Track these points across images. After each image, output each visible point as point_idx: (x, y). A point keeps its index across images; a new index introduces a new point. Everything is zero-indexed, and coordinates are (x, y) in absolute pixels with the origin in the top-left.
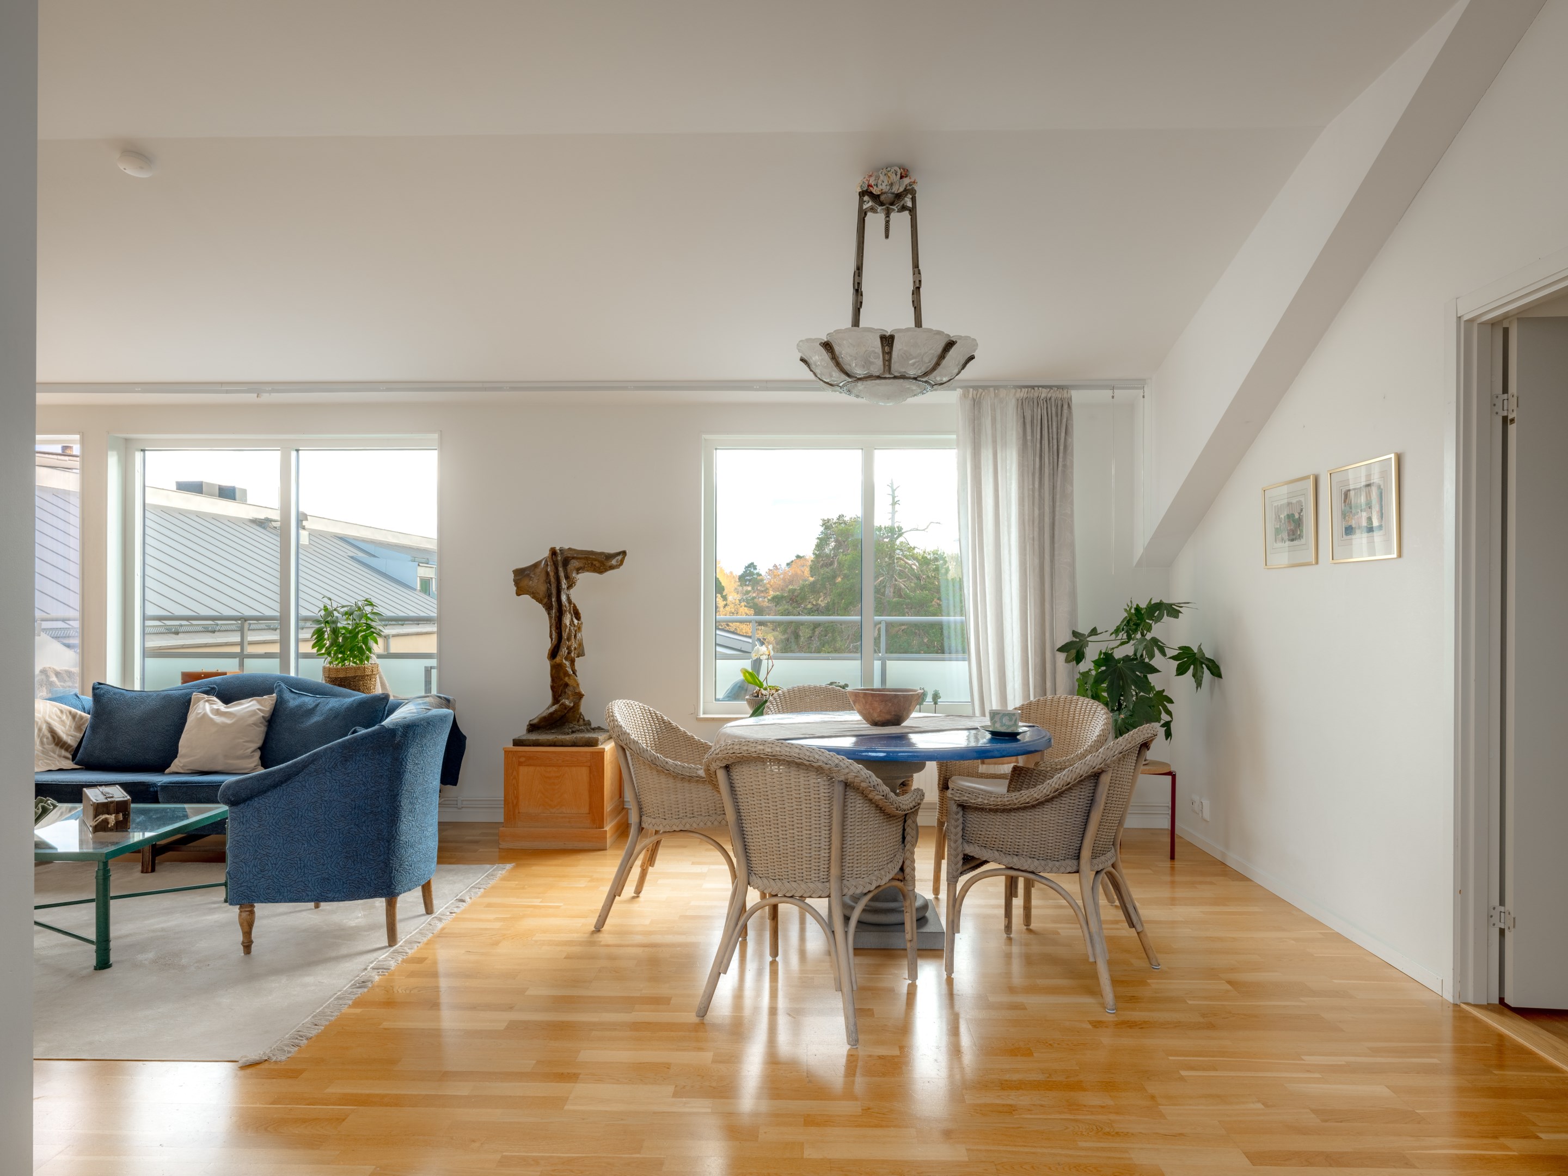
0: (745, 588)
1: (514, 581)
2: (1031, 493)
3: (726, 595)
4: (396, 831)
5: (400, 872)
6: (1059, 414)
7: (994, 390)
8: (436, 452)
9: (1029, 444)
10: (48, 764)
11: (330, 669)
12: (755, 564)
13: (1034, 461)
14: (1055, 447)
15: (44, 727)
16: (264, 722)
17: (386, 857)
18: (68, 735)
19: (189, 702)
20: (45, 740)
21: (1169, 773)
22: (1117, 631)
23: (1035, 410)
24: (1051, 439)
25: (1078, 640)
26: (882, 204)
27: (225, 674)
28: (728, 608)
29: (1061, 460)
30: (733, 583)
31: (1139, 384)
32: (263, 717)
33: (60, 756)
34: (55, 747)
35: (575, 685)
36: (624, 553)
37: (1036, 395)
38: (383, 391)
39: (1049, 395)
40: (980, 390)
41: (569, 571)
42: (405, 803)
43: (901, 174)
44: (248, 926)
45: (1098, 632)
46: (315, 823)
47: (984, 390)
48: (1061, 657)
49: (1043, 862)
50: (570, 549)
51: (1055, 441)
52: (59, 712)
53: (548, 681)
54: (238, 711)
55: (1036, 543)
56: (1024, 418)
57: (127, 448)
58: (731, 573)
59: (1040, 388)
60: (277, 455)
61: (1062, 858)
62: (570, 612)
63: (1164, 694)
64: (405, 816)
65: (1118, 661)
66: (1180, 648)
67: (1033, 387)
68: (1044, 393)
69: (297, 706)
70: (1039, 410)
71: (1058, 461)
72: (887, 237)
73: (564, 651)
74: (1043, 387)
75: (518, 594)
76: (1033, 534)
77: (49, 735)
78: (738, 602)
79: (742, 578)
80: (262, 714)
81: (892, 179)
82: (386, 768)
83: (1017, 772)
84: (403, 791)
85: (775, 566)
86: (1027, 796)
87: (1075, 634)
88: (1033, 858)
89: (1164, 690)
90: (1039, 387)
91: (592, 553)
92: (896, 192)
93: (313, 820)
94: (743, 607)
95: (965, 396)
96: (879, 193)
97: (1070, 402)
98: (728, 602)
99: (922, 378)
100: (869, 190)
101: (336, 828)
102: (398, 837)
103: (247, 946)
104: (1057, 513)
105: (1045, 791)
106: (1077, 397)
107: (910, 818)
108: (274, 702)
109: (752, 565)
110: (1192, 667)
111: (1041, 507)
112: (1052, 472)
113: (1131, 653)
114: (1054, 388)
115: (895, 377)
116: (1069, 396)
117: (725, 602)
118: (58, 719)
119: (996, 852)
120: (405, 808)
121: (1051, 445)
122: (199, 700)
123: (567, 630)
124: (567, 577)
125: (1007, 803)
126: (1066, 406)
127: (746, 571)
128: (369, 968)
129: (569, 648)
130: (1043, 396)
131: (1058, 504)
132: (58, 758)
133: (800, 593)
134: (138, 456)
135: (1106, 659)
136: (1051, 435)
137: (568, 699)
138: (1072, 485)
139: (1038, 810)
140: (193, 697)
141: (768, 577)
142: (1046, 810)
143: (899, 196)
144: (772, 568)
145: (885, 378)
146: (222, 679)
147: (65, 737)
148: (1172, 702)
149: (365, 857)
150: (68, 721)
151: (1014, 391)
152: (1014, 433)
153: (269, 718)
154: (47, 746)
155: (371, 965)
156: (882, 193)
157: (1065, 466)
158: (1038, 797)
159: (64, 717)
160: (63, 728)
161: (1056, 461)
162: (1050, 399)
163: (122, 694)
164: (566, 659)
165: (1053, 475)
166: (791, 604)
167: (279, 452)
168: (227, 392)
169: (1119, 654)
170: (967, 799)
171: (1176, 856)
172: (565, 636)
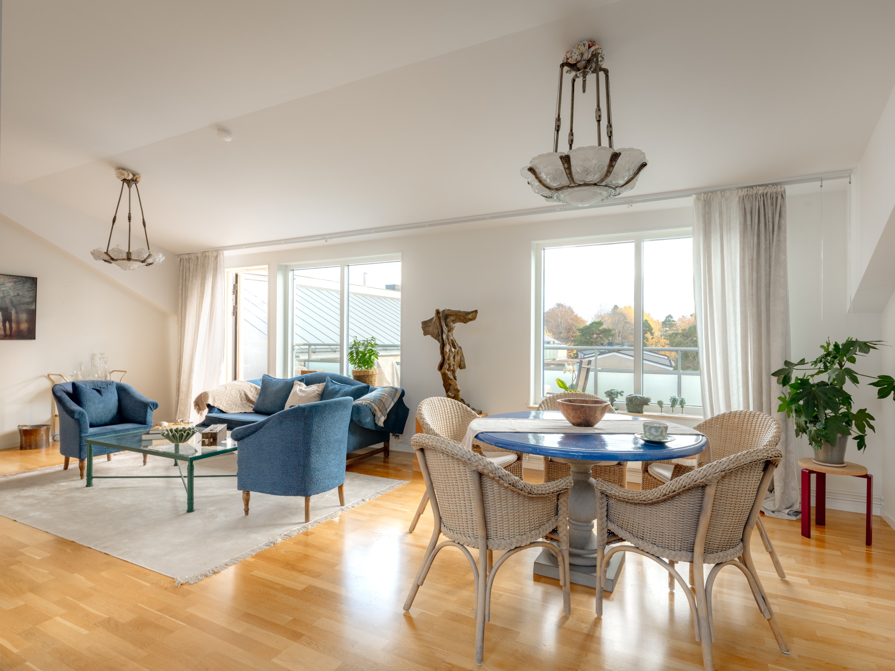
0: (665, 328)
1: (422, 328)
2: (750, 262)
3: (653, 333)
4: (308, 462)
5: (310, 484)
6: (774, 203)
7: (721, 193)
8: (400, 264)
9: (749, 227)
10: (242, 409)
11: (356, 372)
12: (672, 315)
13: (753, 239)
14: (771, 228)
15: (243, 393)
16: (319, 396)
17: (302, 475)
18: (253, 397)
19: (293, 385)
20: (243, 399)
21: (866, 476)
22: (815, 363)
23: (754, 203)
24: (767, 222)
25: (787, 368)
26: (578, 70)
27: (316, 372)
28: (654, 340)
29: (775, 237)
30: (658, 326)
31: (847, 174)
32: (318, 394)
33: (249, 406)
34: (247, 402)
35: (454, 385)
36: (476, 312)
37: (755, 192)
38: (374, 233)
39: (766, 191)
40: (710, 194)
41: (448, 322)
42: (313, 447)
43: (589, 45)
44: (247, 502)
45: (806, 362)
46: (269, 454)
47: (712, 193)
48: (774, 379)
49: (661, 549)
50: (448, 310)
51: (771, 224)
52: (250, 387)
53: (442, 382)
54: (308, 390)
55: (755, 297)
56: (745, 209)
57: (285, 269)
58: (658, 320)
59: (758, 187)
60: (339, 269)
61: (678, 549)
62: (449, 345)
63: (866, 412)
64: (313, 454)
65: (813, 386)
66: (880, 377)
67: (752, 187)
68: (761, 190)
69: (332, 389)
70: (757, 203)
71: (773, 237)
72: (584, 91)
73: (446, 366)
74: (760, 186)
75: (425, 335)
76: (752, 290)
77: (245, 397)
78: (660, 336)
79: (664, 324)
80: (317, 392)
81: (581, 50)
82: (301, 428)
83: (678, 469)
84: (312, 441)
85: (683, 316)
86: (644, 495)
87: (787, 363)
88: (654, 544)
89: (866, 409)
90: (756, 186)
91: (459, 312)
92: (587, 59)
93: (268, 452)
94: (663, 339)
95: (698, 199)
96: (575, 62)
97: (783, 194)
98: (654, 336)
99: (601, 183)
100: (568, 62)
101: (278, 457)
102: (309, 465)
103: (247, 511)
104: (772, 275)
105: (656, 494)
106: (790, 190)
107: (561, 498)
108: (324, 386)
109: (670, 316)
110: (893, 392)
111: (758, 272)
112: (768, 246)
113: (826, 380)
114: (769, 186)
115: (580, 185)
116: (783, 189)
117: (652, 336)
118: (249, 390)
119: (628, 533)
120: (313, 450)
121: (768, 226)
122: (296, 384)
123: (448, 355)
124: (447, 326)
125: (630, 498)
126: (780, 197)
127: (667, 319)
128: (283, 534)
129: (449, 364)
130: (760, 192)
131: (772, 269)
132: (248, 407)
133: (689, 332)
134: (291, 274)
135: (803, 383)
136: (767, 220)
137: (451, 392)
138: (785, 254)
139: (656, 507)
140: (295, 382)
141: (679, 322)
142: (662, 508)
143: (589, 61)
144: (681, 318)
145: (573, 187)
146: (311, 375)
147: (251, 397)
148: (874, 419)
149: (292, 473)
150: (254, 391)
151: (737, 191)
152: (738, 221)
153: (322, 394)
154: (244, 402)
155: (285, 533)
156: (577, 62)
157: (779, 241)
158: (651, 498)
159: (252, 389)
160: (251, 394)
161: (771, 238)
162: (767, 194)
163: (272, 380)
164: (448, 370)
165: (769, 249)
166: (683, 338)
167: (340, 267)
168: (314, 240)
169: (813, 381)
170: (605, 489)
171: (873, 543)
172: (446, 358)
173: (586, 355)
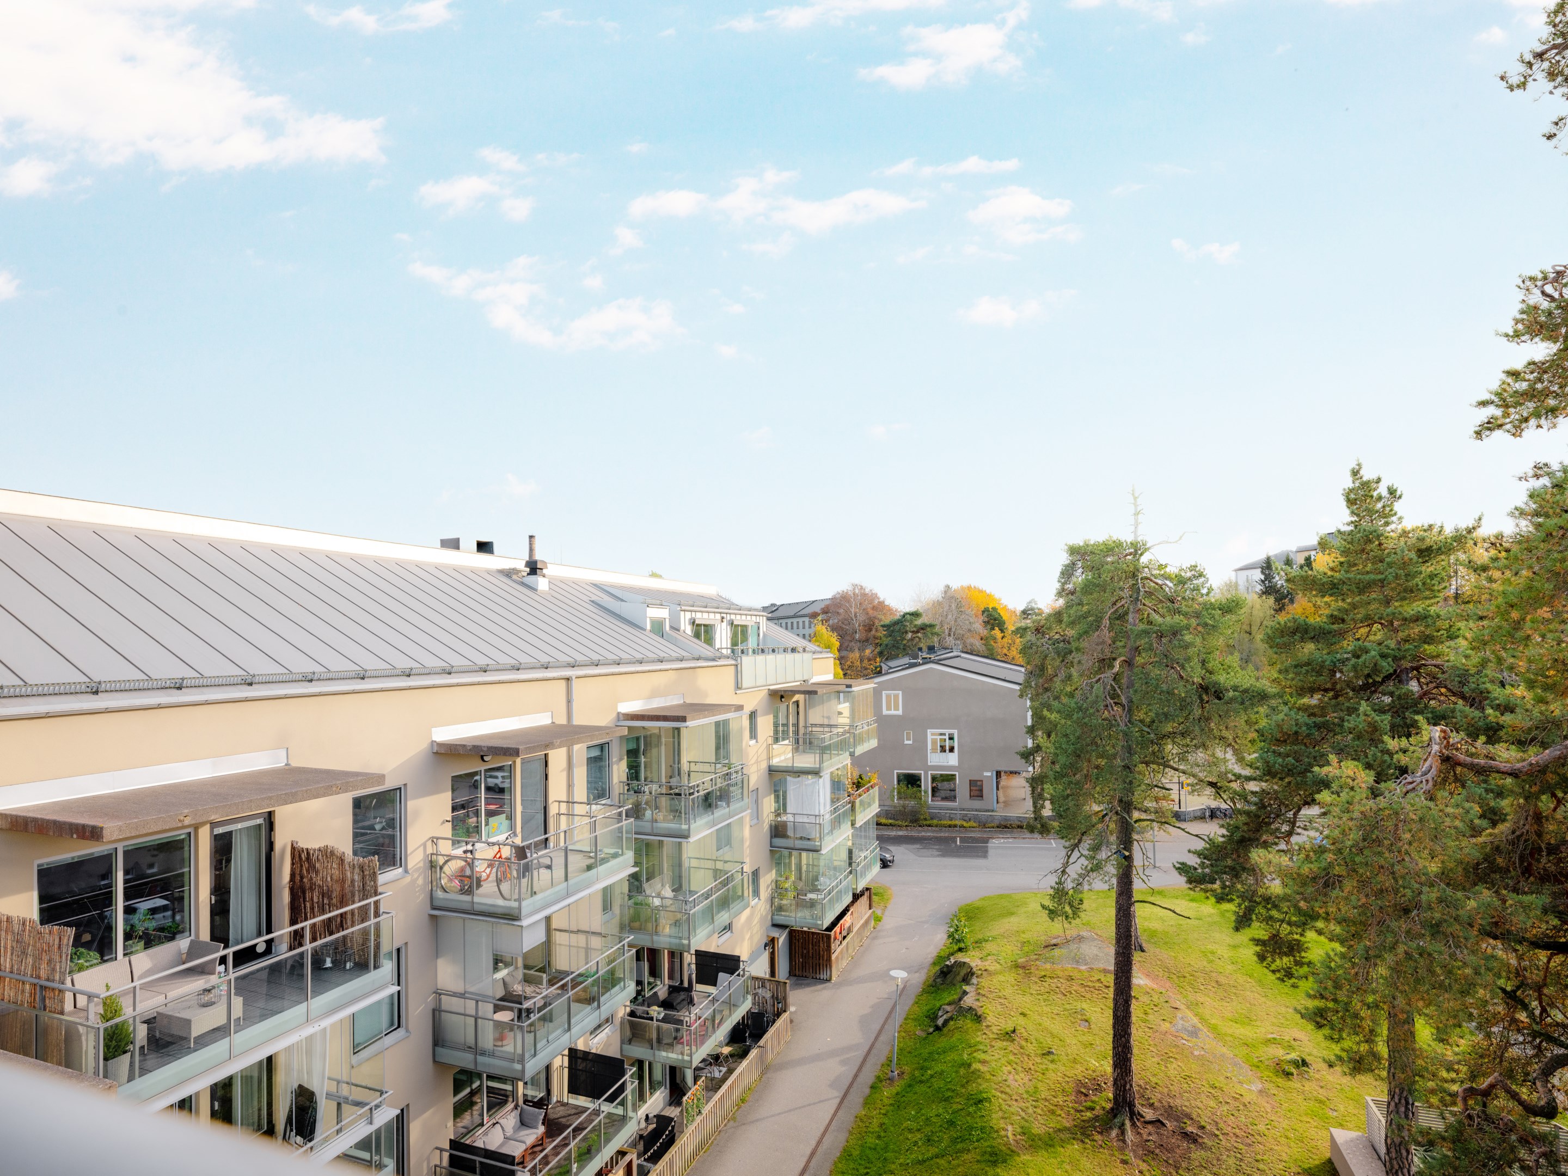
28: (1006, 640)
98: (1006, 634)
133: (1046, 623)
173: (891, 668)
